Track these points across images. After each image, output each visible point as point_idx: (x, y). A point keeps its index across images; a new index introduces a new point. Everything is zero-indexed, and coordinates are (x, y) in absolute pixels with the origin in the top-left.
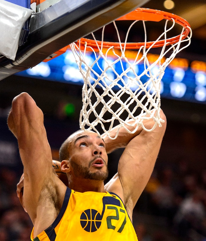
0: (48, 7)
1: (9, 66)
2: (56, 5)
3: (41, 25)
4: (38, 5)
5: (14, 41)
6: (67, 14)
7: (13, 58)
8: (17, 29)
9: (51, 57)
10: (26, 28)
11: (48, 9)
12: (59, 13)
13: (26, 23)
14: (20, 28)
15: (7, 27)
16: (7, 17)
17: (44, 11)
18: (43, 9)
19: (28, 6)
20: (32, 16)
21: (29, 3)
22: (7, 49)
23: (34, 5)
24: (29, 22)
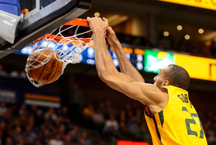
0: (30, 16)
1: (9, 49)
2: (34, 15)
3: (26, 26)
4: (25, 15)
5: (13, 33)
6: (41, 20)
7: (12, 42)
8: (14, 27)
9: (32, 43)
10: (18, 27)
11: (30, 17)
12: (36, 19)
13: (18, 24)
14: (15, 26)
15: (9, 26)
16: (8, 20)
17: (28, 18)
18: (27, 17)
19: (19, 15)
20: (21, 21)
21: (19, 14)
22: (9, 38)
23: (22, 15)
24: (20, 24)
